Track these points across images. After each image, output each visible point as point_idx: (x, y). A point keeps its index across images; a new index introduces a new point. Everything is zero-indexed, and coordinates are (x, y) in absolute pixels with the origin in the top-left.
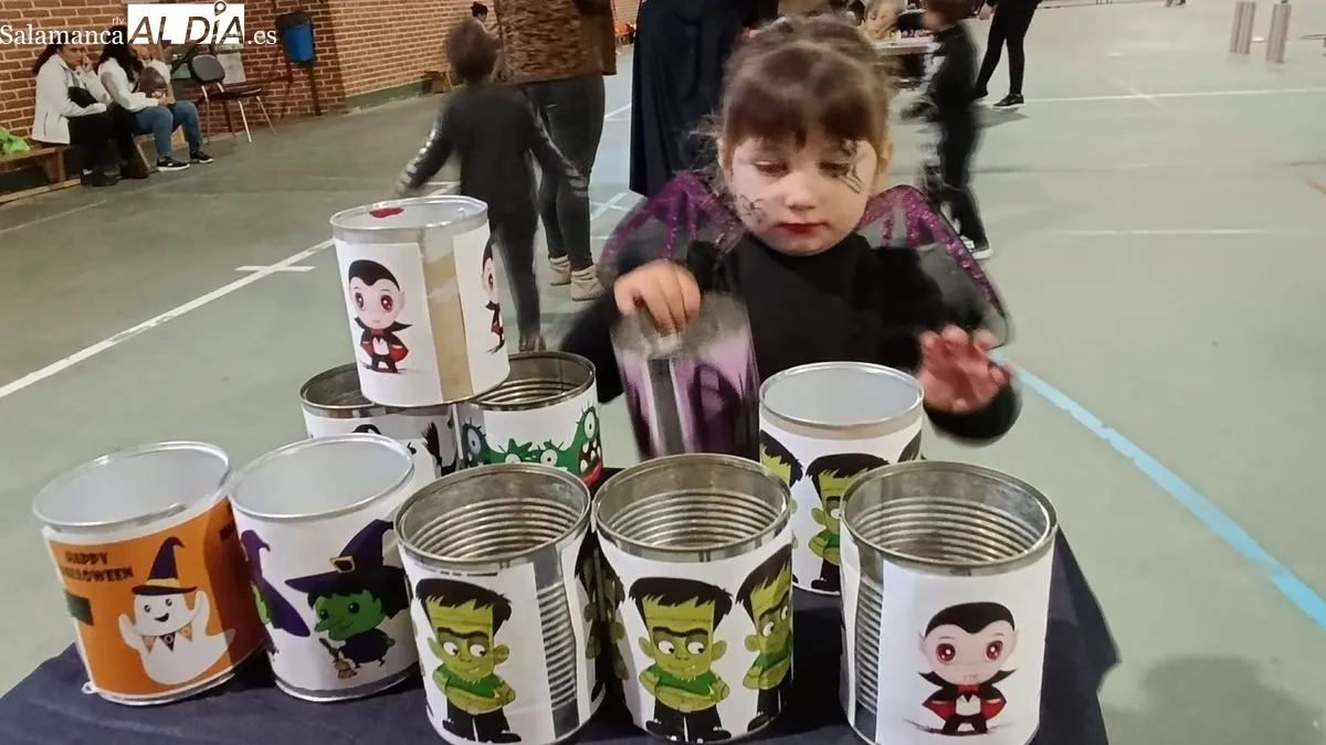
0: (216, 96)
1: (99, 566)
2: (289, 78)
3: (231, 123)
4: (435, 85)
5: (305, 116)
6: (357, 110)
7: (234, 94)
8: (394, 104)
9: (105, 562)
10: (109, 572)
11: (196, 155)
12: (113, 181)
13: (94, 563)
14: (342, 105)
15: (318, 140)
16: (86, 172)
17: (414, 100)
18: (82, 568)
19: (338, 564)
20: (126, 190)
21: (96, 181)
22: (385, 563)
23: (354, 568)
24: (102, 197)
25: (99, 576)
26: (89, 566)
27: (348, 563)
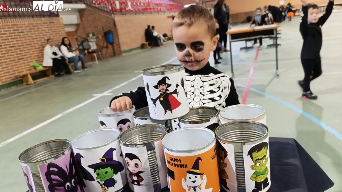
0: (89, 53)
1: (179, 163)
2: (107, 47)
3: (93, 59)
4: (144, 46)
5: (111, 56)
6: (124, 54)
7: (94, 52)
8: (134, 52)
9: (180, 162)
10: (181, 165)
11: (83, 67)
12: (63, 75)
13: (177, 162)
14: (120, 53)
15: (114, 62)
16: (56, 73)
17: (139, 51)
18: (174, 162)
19: (101, 160)
20: (66, 77)
21: (59, 75)
22: (114, 160)
23: (106, 161)
24: (60, 79)
25: (178, 166)
26: (176, 163)
27: (104, 160)
